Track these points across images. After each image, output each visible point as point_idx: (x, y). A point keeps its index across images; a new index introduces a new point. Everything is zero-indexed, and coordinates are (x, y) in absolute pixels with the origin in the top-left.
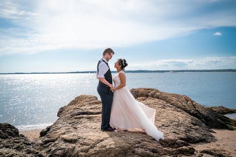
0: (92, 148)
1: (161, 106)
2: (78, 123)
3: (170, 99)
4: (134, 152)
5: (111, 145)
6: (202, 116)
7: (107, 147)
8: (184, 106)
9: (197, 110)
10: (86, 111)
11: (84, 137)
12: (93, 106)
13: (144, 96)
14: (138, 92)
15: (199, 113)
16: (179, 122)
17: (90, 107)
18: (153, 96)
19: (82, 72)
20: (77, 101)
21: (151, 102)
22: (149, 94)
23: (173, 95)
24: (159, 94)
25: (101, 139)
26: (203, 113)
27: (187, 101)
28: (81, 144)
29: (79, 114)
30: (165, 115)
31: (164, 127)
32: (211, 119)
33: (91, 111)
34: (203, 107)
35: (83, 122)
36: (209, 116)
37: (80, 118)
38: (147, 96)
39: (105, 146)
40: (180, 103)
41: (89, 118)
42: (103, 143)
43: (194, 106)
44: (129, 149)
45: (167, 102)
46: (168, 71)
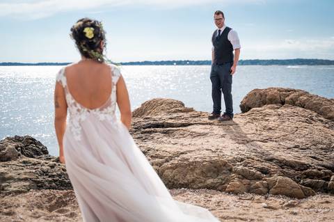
0: (167, 161)
1: (303, 119)
2: (146, 139)
3: (326, 109)
4: (231, 170)
5: (196, 158)
7: (191, 160)
10: (161, 122)
11: (156, 149)
12: (175, 115)
13: (276, 103)
14: (266, 95)
16: (330, 144)
17: (169, 117)
18: (293, 103)
19: (156, 63)
20: (145, 110)
21: (285, 112)
22: (287, 99)
25: (182, 151)
28: (152, 157)
29: (149, 127)
30: (305, 132)
31: (296, 149)
33: (170, 121)
35: (155, 138)
37: (150, 132)
38: (283, 103)
39: (187, 160)
41: (166, 133)
42: (185, 156)
44: (224, 165)
45: (320, 114)
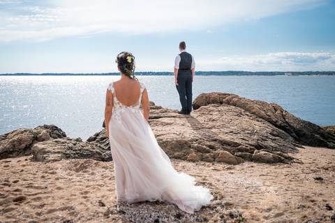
1: (235, 114)
3: (250, 107)
5: (167, 139)
6: (292, 130)
8: (269, 116)
9: (287, 122)
13: (216, 103)
14: (210, 98)
15: (290, 126)
16: (253, 131)
21: (223, 109)
22: (224, 100)
23: (257, 102)
24: (236, 100)
26: (295, 125)
27: (276, 110)
31: (231, 134)
32: (305, 134)
34: (296, 119)
36: (303, 129)
38: (221, 103)
40: (263, 112)
43: (284, 117)
45: (247, 110)
46: (283, 73)
